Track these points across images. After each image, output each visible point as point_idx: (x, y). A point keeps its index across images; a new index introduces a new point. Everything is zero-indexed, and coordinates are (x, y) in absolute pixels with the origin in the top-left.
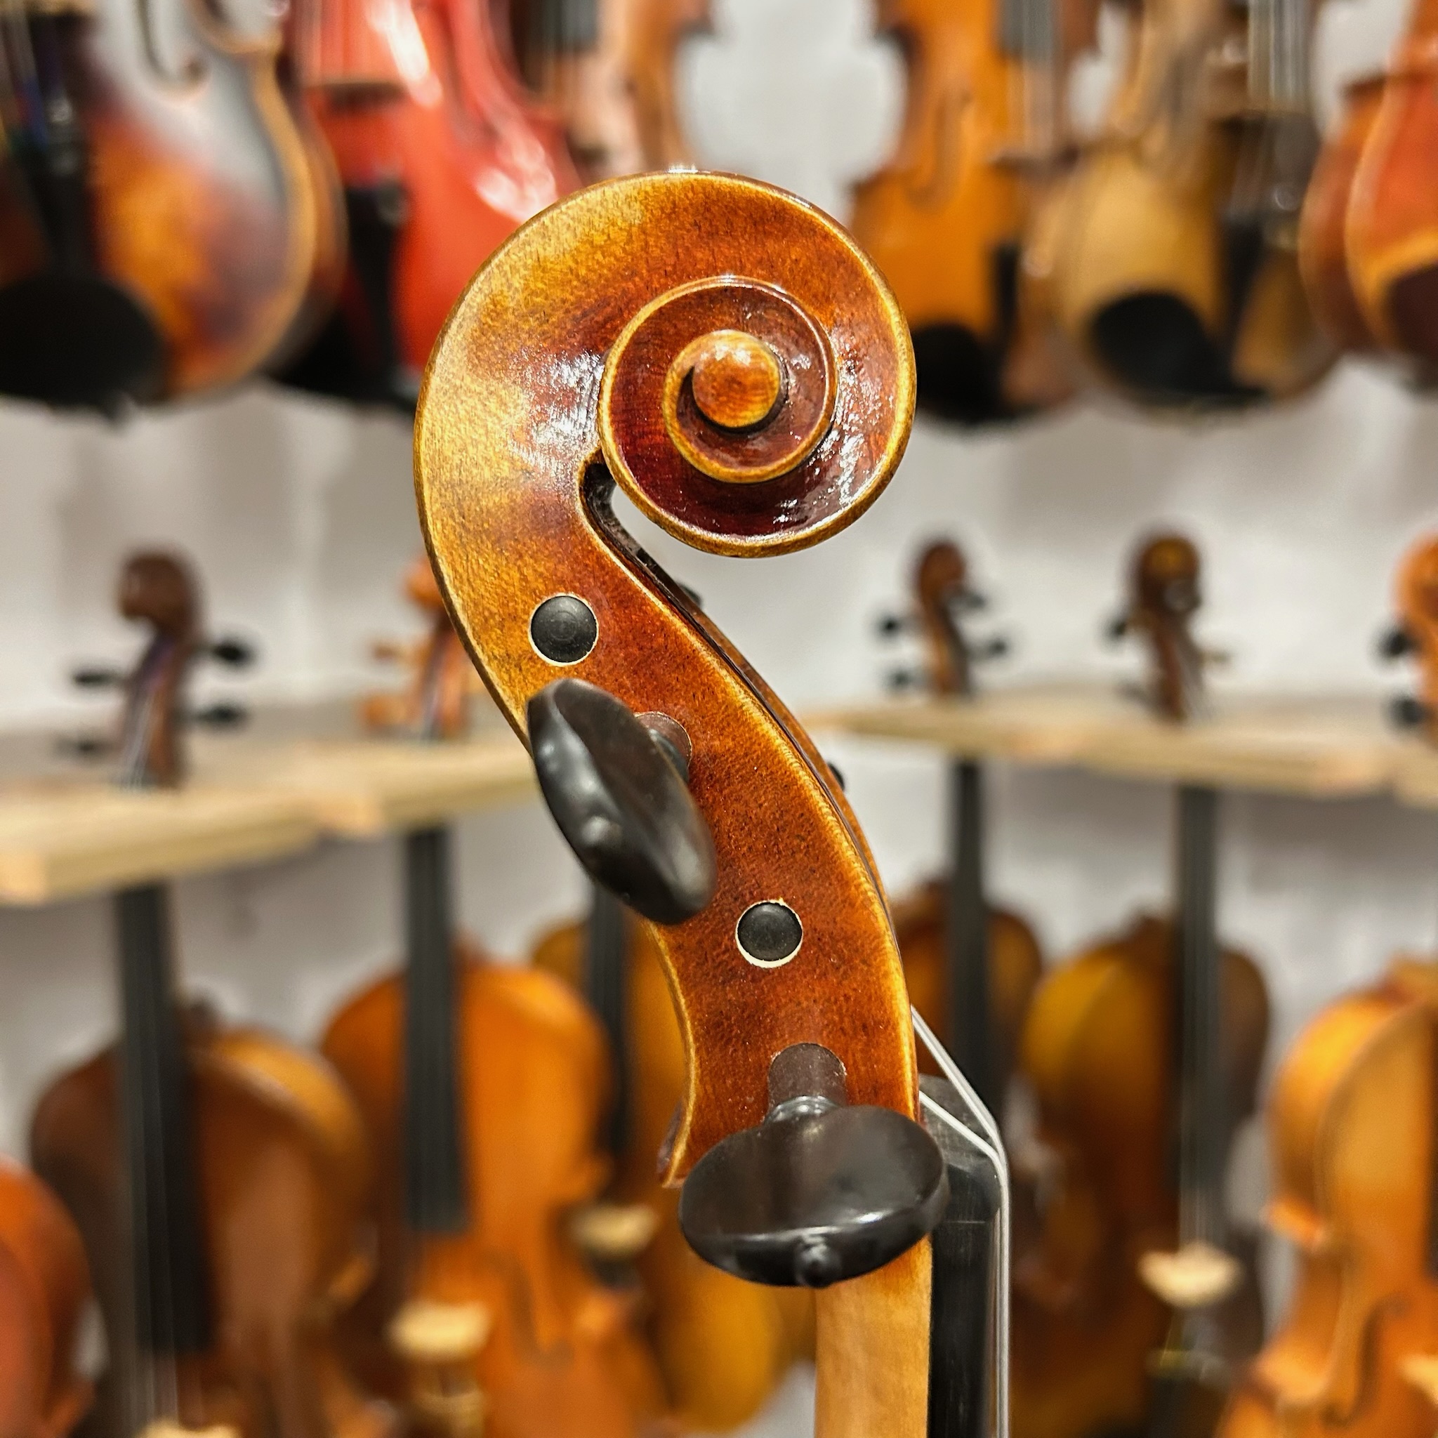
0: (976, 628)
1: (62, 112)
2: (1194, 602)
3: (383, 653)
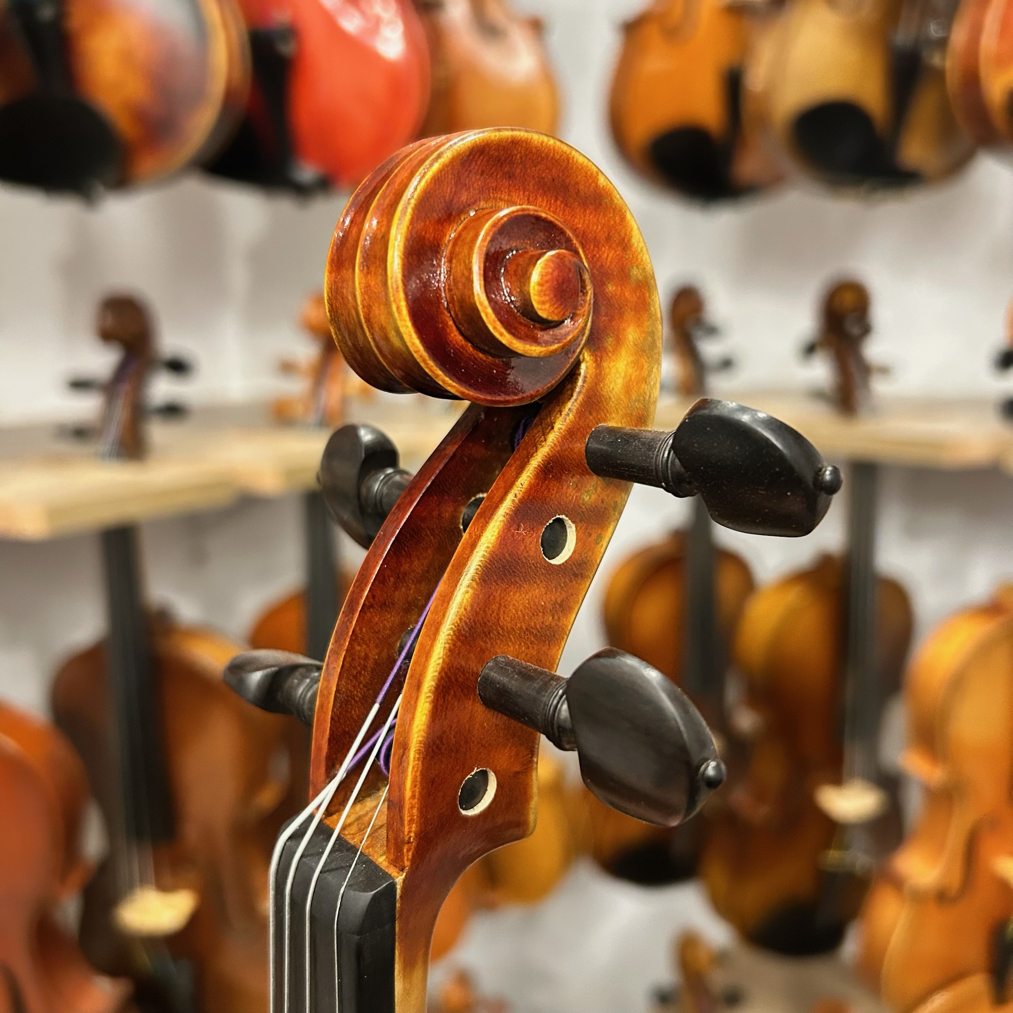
0: (711, 349)
2: (866, 330)
3: (287, 368)
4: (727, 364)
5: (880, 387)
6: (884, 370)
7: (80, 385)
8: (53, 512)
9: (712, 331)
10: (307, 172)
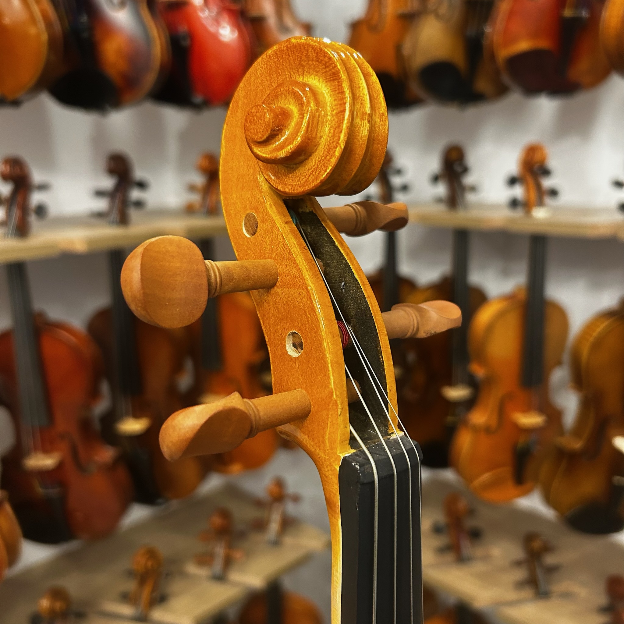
0: (396, 181)
1: (84, 19)
2: (465, 170)
3: (192, 188)
4: (405, 188)
5: (471, 197)
6: (473, 189)
7: (100, 194)
8: (90, 242)
9: (399, 172)
10: (198, 99)
